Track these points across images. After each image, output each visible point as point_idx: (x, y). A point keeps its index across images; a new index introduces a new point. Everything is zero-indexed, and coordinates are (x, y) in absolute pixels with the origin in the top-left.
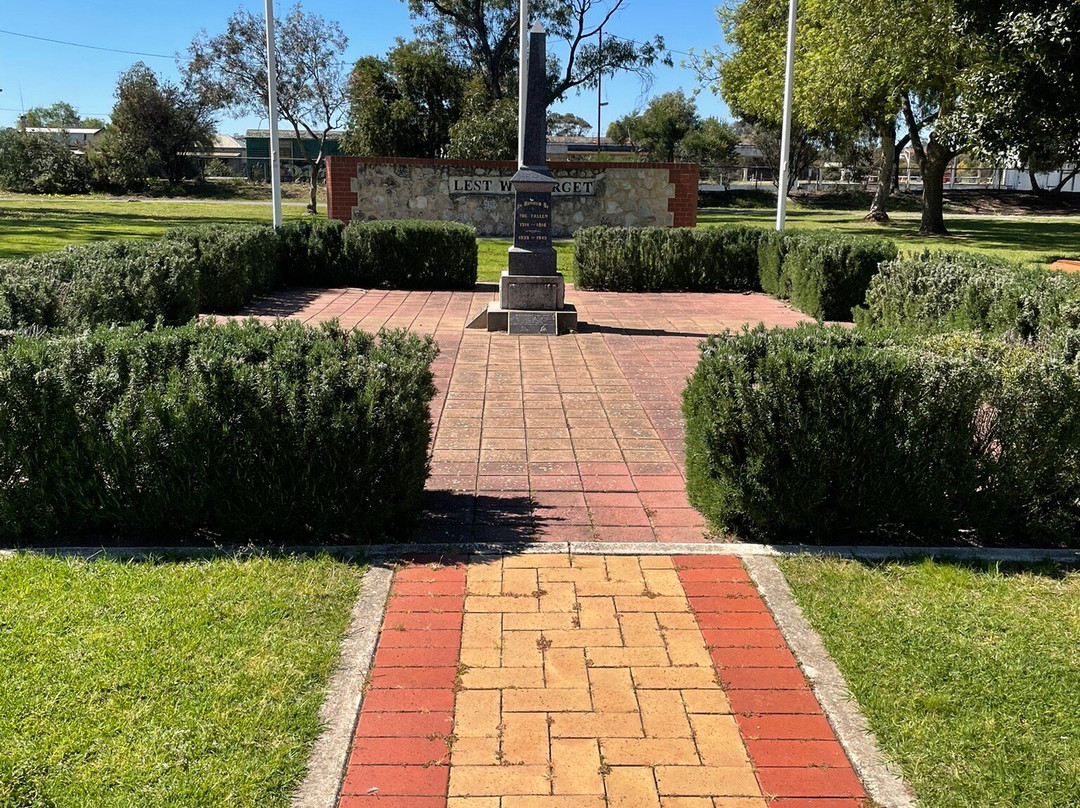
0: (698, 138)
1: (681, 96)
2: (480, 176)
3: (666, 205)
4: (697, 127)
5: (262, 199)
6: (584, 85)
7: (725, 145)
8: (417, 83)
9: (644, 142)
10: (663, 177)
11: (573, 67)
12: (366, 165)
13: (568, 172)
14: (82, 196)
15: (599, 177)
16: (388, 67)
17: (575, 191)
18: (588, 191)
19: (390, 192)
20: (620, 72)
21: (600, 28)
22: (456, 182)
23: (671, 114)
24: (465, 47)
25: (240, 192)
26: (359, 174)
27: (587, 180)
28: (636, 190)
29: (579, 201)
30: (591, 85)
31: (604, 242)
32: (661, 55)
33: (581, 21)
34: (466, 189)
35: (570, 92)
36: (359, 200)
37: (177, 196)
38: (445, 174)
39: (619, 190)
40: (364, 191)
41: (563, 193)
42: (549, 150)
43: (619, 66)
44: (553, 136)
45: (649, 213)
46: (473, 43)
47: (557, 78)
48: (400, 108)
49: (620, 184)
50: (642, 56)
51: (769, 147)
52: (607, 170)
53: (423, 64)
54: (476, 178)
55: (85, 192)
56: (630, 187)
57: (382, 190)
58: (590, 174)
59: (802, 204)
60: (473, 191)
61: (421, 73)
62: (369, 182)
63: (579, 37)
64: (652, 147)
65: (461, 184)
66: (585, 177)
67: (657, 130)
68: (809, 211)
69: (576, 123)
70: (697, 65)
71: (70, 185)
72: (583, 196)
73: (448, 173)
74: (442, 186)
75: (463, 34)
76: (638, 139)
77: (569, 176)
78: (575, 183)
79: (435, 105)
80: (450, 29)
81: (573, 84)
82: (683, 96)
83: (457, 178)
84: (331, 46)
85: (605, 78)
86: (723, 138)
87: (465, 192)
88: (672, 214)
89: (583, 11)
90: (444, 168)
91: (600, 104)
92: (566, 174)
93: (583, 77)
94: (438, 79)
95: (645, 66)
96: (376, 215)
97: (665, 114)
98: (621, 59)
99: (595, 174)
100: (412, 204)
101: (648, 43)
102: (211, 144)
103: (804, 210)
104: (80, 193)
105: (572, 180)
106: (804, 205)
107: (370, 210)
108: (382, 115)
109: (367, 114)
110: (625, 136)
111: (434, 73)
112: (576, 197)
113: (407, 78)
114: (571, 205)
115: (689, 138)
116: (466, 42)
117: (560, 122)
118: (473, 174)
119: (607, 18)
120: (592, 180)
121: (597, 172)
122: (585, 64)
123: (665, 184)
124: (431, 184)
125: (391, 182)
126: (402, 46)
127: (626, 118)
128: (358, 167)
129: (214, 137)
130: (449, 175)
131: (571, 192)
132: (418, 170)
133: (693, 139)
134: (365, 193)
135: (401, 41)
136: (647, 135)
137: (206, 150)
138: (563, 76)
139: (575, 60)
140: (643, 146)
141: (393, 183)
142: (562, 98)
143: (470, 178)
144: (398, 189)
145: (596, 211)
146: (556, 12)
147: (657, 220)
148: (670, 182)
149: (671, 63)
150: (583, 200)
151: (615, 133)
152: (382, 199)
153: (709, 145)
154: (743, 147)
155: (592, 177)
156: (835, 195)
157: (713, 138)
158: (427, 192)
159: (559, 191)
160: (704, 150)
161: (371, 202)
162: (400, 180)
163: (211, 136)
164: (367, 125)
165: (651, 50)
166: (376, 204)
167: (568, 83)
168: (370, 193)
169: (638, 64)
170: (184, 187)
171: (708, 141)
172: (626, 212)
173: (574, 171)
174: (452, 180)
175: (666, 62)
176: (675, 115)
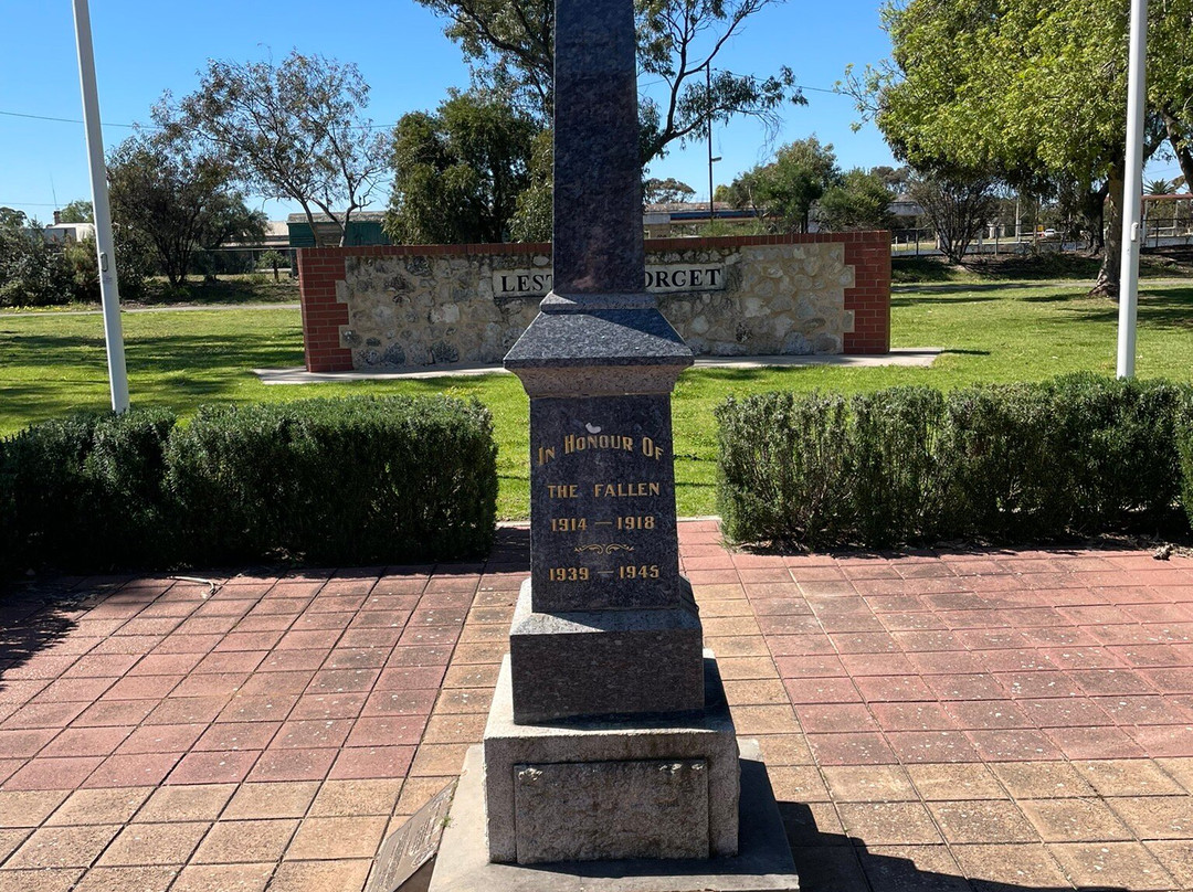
0: (841, 195)
1: (814, 143)
2: (540, 267)
3: (840, 299)
4: (838, 182)
5: (285, 301)
6: (691, 136)
7: (876, 203)
8: (476, 145)
9: (770, 204)
10: (834, 255)
11: (676, 114)
12: (359, 259)
13: (681, 255)
14: (58, 308)
15: (731, 260)
16: (439, 125)
17: (693, 283)
18: (713, 283)
19: (399, 300)
20: (736, 117)
21: (707, 63)
22: (504, 278)
23: (804, 166)
24: (535, 94)
25: (260, 292)
26: (348, 275)
27: (711, 266)
28: (792, 279)
29: (701, 299)
30: (699, 136)
31: (793, 436)
32: (789, 92)
33: (683, 54)
34: (521, 289)
35: (672, 145)
36: (351, 314)
37: (177, 301)
38: (485, 268)
39: (762, 280)
40: (358, 300)
41: (674, 288)
42: (646, 220)
43: (735, 109)
44: (652, 203)
45: (812, 313)
46: (545, 90)
47: (654, 129)
48: (456, 176)
49: (765, 269)
50: (764, 94)
51: (933, 203)
52: (743, 249)
53: (483, 117)
54: (535, 271)
55: (63, 302)
56: (781, 273)
57: (386, 298)
58: (715, 255)
59: (981, 274)
60: (532, 292)
61: (480, 131)
62: (366, 286)
63: (682, 74)
64: (781, 211)
65: (512, 283)
66: (708, 262)
67: (787, 188)
68: (992, 282)
69: (678, 189)
70: (856, 90)
71: (45, 293)
72: (706, 291)
73: (490, 265)
74: (482, 286)
75: (532, 80)
76: (762, 200)
77: (683, 261)
78: (693, 272)
79: (501, 171)
80: (515, 72)
81: (676, 135)
82: (818, 143)
83: (505, 273)
84: (346, 96)
85: (716, 126)
86: (873, 194)
87: (518, 294)
88: (852, 313)
89: (685, 41)
90: (483, 258)
91: (711, 160)
92: (678, 257)
93: (689, 126)
94: (503, 137)
95: (768, 107)
96: (378, 338)
97: (796, 167)
98: (736, 100)
99: (724, 256)
100: (435, 317)
101: (772, 78)
102: (262, 232)
103: (986, 282)
104: (56, 304)
105: (687, 268)
106: (983, 274)
107: (370, 330)
108: (432, 188)
109: (412, 187)
110: (746, 198)
111: (497, 128)
112: (695, 293)
113: (464, 137)
114: (687, 306)
115: (829, 196)
116: (537, 90)
117: (659, 188)
118: (530, 265)
119: (717, 48)
120: (719, 266)
121: (727, 252)
122: (689, 109)
123: (838, 266)
124: (464, 284)
125: (402, 285)
126: (456, 99)
127: (746, 175)
128: (347, 263)
129: (265, 225)
130: (493, 269)
131: (687, 286)
132: (443, 264)
133: (835, 197)
134: (360, 303)
135: (454, 92)
136: (774, 195)
137: (256, 239)
138: (663, 126)
139: (677, 104)
140: (768, 210)
141: (404, 286)
142: (662, 153)
143: (525, 272)
144: (411, 294)
145: (727, 314)
146: (651, 45)
147: (828, 324)
148: (847, 262)
149: (803, 101)
150: (706, 297)
151: (732, 195)
152: (387, 312)
153: (856, 203)
154: (899, 204)
155: (719, 261)
156: (1020, 261)
157: (860, 195)
158: (457, 298)
159: (667, 285)
160: (850, 210)
161: (369, 317)
162: (415, 280)
163: (261, 223)
164: (414, 201)
165: (777, 85)
166: (377, 319)
167: (670, 134)
168: (368, 303)
169: (759, 104)
170: (189, 290)
171: (853, 198)
172: (776, 314)
173: (690, 254)
174: (498, 276)
175: (795, 100)
176: (809, 168)
